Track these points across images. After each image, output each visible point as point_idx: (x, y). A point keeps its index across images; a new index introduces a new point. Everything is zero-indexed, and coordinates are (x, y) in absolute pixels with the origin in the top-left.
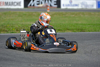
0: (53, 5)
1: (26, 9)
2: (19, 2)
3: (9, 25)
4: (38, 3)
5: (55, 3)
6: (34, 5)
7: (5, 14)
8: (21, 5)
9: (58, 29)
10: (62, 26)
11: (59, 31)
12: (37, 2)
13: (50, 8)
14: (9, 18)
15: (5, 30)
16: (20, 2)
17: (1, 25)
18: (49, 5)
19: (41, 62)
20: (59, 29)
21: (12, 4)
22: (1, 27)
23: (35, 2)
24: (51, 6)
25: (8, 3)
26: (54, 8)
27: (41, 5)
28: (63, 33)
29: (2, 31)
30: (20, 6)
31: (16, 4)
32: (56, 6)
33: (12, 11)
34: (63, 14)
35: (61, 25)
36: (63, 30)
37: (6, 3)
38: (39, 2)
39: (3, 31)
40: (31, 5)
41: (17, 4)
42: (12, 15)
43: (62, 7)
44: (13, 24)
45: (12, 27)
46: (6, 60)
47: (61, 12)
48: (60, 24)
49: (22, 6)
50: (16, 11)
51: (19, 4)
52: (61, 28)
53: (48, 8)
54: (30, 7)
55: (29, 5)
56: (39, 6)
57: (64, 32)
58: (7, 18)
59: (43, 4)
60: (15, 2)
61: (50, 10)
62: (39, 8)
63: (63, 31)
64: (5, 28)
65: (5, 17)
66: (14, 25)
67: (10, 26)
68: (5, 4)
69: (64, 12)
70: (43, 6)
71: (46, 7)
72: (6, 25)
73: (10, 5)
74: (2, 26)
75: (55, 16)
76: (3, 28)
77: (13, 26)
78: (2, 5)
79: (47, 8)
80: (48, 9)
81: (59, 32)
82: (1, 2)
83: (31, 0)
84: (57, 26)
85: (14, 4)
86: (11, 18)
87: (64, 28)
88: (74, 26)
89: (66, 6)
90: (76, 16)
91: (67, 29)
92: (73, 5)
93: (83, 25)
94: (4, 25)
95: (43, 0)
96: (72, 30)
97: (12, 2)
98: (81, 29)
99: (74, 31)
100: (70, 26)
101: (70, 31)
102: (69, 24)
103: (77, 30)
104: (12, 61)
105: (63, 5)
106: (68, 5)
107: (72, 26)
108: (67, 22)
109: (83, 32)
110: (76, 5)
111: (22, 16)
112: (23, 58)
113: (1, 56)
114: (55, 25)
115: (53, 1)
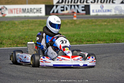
0: (80, 11)
3: (28, 37)
4: (62, 9)
5: (83, 9)
6: (57, 12)
7: (22, 23)
8: (41, 12)
9: (87, 40)
10: (92, 36)
11: (88, 43)
12: (61, 7)
13: (77, 15)
14: (27, 28)
15: (23, 42)
16: (40, 8)
18: (76, 12)
21: (31, 11)
22: (18, 39)
23: (59, 7)
24: (78, 12)
25: (25, 9)
26: (82, 14)
27: (65, 12)
29: (19, 44)
30: (41, 13)
31: (35, 11)
32: (84, 12)
33: (31, 20)
34: (93, 22)
36: (93, 41)
37: (23, 9)
38: (63, 7)
39: (20, 44)
40: (53, 12)
41: (37, 11)
42: (31, 24)
43: (92, 13)
44: (32, 35)
45: (31, 39)
46: (25, 79)
47: (90, 19)
49: (43, 13)
50: (36, 20)
51: (39, 10)
52: (91, 38)
53: (75, 15)
54: (53, 14)
55: (51, 12)
56: (63, 12)
58: (25, 28)
59: (69, 11)
60: (34, 9)
61: (77, 17)
62: (63, 15)
64: (23, 40)
65: (23, 27)
66: (34, 37)
67: (29, 38)
68: (22, 11)
69: (94, 20)
70: (68, 13)
71: (72, 14)
72: (24, 37)
73: (28, 12)
74: (19, 37)
75: (83, 24)
76: (20, 40)
77: (32, 37)
78: (18, 12)
79: (73, 15)
80: (74, 17)
81: (89, 44)
82: (17, 9)
83: (53, 6)
84: (86, 36)
85: (33, 11)
86: (30, 28)
87: (94, 38)
88: (106, 36)
89: (96, 12)
90: (109, 24)
91: (98, 39)
92: (104, 11)
93: (117, 34)
94: (21, 37)
95: (68, 5)
96: (104, 41)
97: (31, 9)
98: (115, 40)
99: (106, 42)
100: (101, 36)
101: (101, 42)
102: (101, 34)
103: (110, 41)
104: (32, 79)
105: (93, 11)
106: (99, 11)
107: (103, 36)
108: (98, 31)
109: (117, 42)
110: (108, 11)
111: (43, 26)
112: (45, 76)
113: (19, 74)
114: (83, 35)
115: (80, 7)
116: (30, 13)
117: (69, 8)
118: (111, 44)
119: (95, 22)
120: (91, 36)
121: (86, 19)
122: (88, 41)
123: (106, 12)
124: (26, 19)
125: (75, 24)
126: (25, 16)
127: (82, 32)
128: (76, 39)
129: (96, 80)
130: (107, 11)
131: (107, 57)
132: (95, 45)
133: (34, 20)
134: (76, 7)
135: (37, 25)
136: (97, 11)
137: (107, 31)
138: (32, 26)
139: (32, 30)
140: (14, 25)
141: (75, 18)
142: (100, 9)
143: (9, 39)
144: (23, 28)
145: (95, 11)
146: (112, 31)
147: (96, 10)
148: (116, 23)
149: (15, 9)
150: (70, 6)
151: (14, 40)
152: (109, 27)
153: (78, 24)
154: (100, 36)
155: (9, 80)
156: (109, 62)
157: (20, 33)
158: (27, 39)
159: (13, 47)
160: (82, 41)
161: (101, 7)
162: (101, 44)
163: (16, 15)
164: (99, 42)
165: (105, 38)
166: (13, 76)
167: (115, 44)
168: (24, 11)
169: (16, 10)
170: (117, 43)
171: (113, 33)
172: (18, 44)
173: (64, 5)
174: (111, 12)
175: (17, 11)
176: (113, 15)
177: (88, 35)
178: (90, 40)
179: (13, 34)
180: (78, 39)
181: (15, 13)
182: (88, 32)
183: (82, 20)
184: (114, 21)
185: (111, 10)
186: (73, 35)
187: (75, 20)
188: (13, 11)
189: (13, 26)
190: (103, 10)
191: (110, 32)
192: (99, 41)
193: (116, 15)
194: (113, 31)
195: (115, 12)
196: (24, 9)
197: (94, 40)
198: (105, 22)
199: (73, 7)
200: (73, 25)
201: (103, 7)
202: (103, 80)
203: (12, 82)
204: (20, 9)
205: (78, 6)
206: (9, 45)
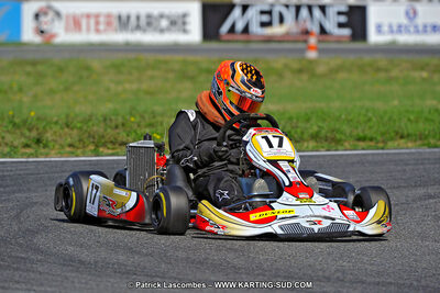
0: (330, 26)
1: (214, 45)
2: (178, 16)
3: (138, 119)
4: (265, 18)
5: (343, 19)
6: (246, 30)
7: (117, 68)
8: (188, 27)
9: (355, 133)
10: (374, 119)
11: (362, 144)
12: (262, 12)
13: (319, 41)
14: (135, 86)
15: (120, 139)
16: (185, 16)
17: (101, 119)
18: (315, 29)
20: (361, 135)
21: (149, 24)
22: (102, 125)
23: (252, 13)
24: (323, 31)
25: (128, 17)
26: (339, 40)
27: (277, 30)
28: (381, 151)
29: (104, 145)
30: (185, 31)
31: (164, 23)
32: (346, 32)
33: (151, 57)
34: (378, 70)
35: (370, 114)
36: (379, 138)
37: (120, 18)
38: (269, 13)
39: (110, 146)
40: (232, 30)
41: (173, 23)
42: (150, 73)
43: (374, 37)
44: (153, 112)
45: (151, 125)
46: (125, 272)
47: (367, 59)
48: (367, 110)
49: (194, 34)
50: (168, 57)
51: (178, 23)
52: (370, 128)
53: (313, 41)
54: (231, 37)
55: (225, 28)
56: (268, 31)
58: (127, 86)
59: (290, 25)
60: (162, 16)
61: (320, 51)
62: (269, 39)
63: (377, 142)
64: (120, 130)
65: (118, 83)
66: (159, 119)
67: (143, 124)
68: (115, 23)
69: (382, 61)
70: (287, 34)
71: (304, 37)
72: (123, 117)
73: (138, 27)
74: (105, 120)
75: (342, 75)
76: (109, 130)
77: (153, 121)
78: (102, 27)
79: (306, 41)
80: (310, 48)
81: (363, 149)
82: (97, 16)
83: (232, 6)
84: (352, 120)
85: (155, 23)
86: (144, 86)
87: (382, 129)
88: (427, 119)
89: (392, 32)
90: (436, 77)
91: (397, 133)
92: (421, 28)
94: (113, 118)
95: (287, 6)
96: (421, 139)
97: (149, 16)
99: (426, 142)
100: (409, 120)
101: (410, 145)
102: (407, 111)
105: (379, 28)
106: (400, 29)
107: (417, 122)
108: (396, 102)
110: (435, 28)
111: (192, 79)
112: (202, 263)
113: (103, 255)
114: (343, 117)
115: (331, 12)
116: (145, 31)
117: (289, 15)
119: (387, 70)
120: (369, 120)
121: (351, 58)
122: (359, 139)
123: (425, 31)
124: (132, 56)
125: (313, 75)
126: (127, 44)
127: (337, 104)
128: (315, 129)
129: (390, 284)
130: (429, 29)
131: (430, 197)
132: (388, 154)
133: (161, 57)
134: (317, 13)
135: (171, 76)
136: (395, 28)
138: (152, 78)
139: (151, 94)
140: (85, 74)
141: (312, 55)
142: (405, 21)
143: (68, 126)
144: (120, 88)
145: (385, 28)
147: (390, 26)
149: (88, 16)
150: (293, 10)
151: (85, 128)
153: (323, 76)
154: (406, 119)
155: (66, 278)
157: (110, 106)
158: (135, 127)
159: (84, 155)
160: (338, 136)
161: (407, 13)
162: (407, 148)
163: (94, 38)
164: (403, 141)
165: (421, 126)
166: (81, 262)
168: (124, 22)
169: (92, 21)
172: (99, 143)
173: (272, 5)
175: (97, 23)
177: (359, 114)
178: (369, 136)
179: (82, 109)
180: (323, 132)
181: (88, 30)
182: (358, 104)
183: (335, 61)
186: (306, 114)
187: (311, 62)
188: (84, 22)
189: (81, 78)
190: (416, 27)
192: (402, 137)
196: (124, 18)
197: (383, 134)
198: (422, 69)
199: (304, 12)
200: (305, 77)
201: (415, 13)
202: (415, 283)
203: (77, 285)
204: (109, 16)
205: (323, 8)
206: (68, 149)
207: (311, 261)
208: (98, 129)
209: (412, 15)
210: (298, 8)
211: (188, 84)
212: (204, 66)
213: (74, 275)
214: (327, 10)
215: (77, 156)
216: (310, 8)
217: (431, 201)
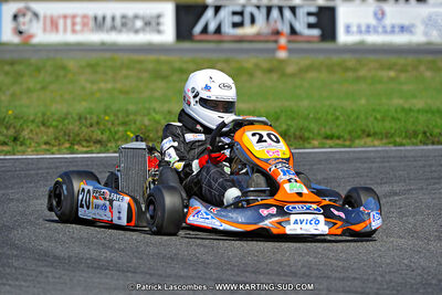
0: (300, 27)
1: (186, 45)
2: (152, 17)
3: (112, 118)
4: (237, 19)
5: (312, 20)
6: (218, 30)
7: (93, 67)
8: (161, 28)
9: (323, 131)
10: (341, 118)
11: (329, 142)
12: (234, 13)
13: (289, 41)
14: (109, 86)
15: (94, 137)
16: (159, 16)
17: (76, 118)
18: (286, 29)
19: (253, 275)
20: (329, 133)
21: (124, 25)
22: (77, 123)
23: (224, 13)
24: (293, 31)
25: (104, 18)
26: (309, 40)
27: (248, 30)
28: (348, 149)
29: (79, 143)
30: (159, 32)
31: (139, 24)
32: (316, 32)
33: (125, 57)
34: (346, 69)
35: (338, 114)
36: (346, 136)
37: (96, 18)
38: (241, 14)
39: (84, 144)
40: (205, 30)
41: (147, 24)
42: (124, 72)
43: (343, 38)
44: (127, 111)
45: (125, 124)
46: (98, 267)
47: (336, 59)
48: (335, 109)
49: (168, 34)
50: (142, 57)
51: (153, 23)
52: (337, 126)
53: (283, 41)
54: (204, 37)
55: (198, 28)
56: (239, 31)
57: (350, 147)
58: (102, 85)
59: (261, 26)
60: (136, 17)
61: (290, 51)
62: (241, 40)
63: (345, 140)
64: (95, 128)
65: (93, 82)
66: (132, 117)
67: (116, 122)
68: (92, 23)
69: (350, 60)
70: (258, 34)
71: (274, 38)
72: (98, 116)
73: (113, 28)
74: (80, 118)
75: (311, 75)
76: (84, 128)
77: (126, 119)
78: (78, 28)
79: (276, 42)
80: (280, 48)
81: (331, 147)
82: (74, 17)
83: (205, 7)
84: (319, 119)
85: (130, 24)
86: (119, 86)
87: (349, 128)
88: (393, 118)
89: (360, 32)
90: (403, 77)
91: (363, 131)
92: (389, 29)
93: (433, 113)
94: (88, 116)
95: (258, 7)
96: (387, 137)
97: (124, 17)
98: (425, 133)
99: (392, 140)
100: (376, 118)
101: (376, 143)
102: (374, 110)
103: (406, 137)
104: (123, 271)
105: (348, 29)
106: (369, 29)
107: (383, 120)
108: (363, 101)
109: (433, 143)
110: (403, 29)
111: (165, 78)
112: (172, 259)
113: (77, 250)
114: (311, 115)
115: (301, 12)
116: (120, 31)
117: (260, 16)
118: (409, 148)
119: (355, 70)
120: (337, 118)
121: (320, 58)
122: (327, 138)
123: (393, 32)
124: (108, 55)
125: (283, 74)
126: (103, 44)
127: (305, 103)
128: (284, 127)
129: (355, 279)
130: (397, 29)
131: (396, 194)
132: (354, 152)
133: (136, 57)
134: (287, 13)
135: (145, 75)
136: (363, 29)
137: (397, 102)
138: (126, 77)
139: (125, 93)
140: (62, 73)
141: (282, 54)
142: (373, 22)
143: (44, 124)
144: (95, 87)
145: (354, 29)
146: (415, 101)
147: (359, 26)
148: (428, 74)
149: (65, 17)
150: (264, 11)
151: (60, 127)
152: (405, 88)
153: (293, 75)
154: (372, 119)
155: (41, 272)
156: (402, 215)
157: (84, 104)
158: (109, 126)
159: (59, 152)
160: (306, 134)
161: (375, 14)
162: (374, 146)
163: (71, 38)
164: (369, 140)
165: (388, 125)
166: (55, 257)
167: (425, 147)
168: (99, 23)
169: (69, 22)
170: (430, 147)
171: (419, 111)
172: (74, 141)
173: (244, 6)
174: (411, 32)
175: (74, 24)
176: (419, 45)
177: (328, 113)
178: (337, 134)
179: (58, 108)
180: (292, 130)
181: (65, 30)
182: (328, 103)
183: (305, 61)
184: (422, 68)
185: (413, 26)
186: (276, 113)
187: (281, 61)
188: (61, 22)
189: (57, 77)
190: (384, 27)
191: (407, 106)
192: (369, 135)
193: (429, 44)
194: (419, 104)
195: (426, 34)
196: (100, 19)
197: (350, 133)
198: (390, 68)
199: (275, 13)
200: (275, 76)
201: (383, 14)
202: (379, 279)
203: (51, 280)
204: (85, 16)
205: (293, 9)
206: (44, 147)
207: (279, 256)
208: (74, 127)
209: (380, 16)
210: (269, 9)
211: (160, 83)
212: (177, 65)
213: (48, 269)
214: (297, 11)
215: (53, 154)
216: (281, 9)
217: (396, 198)
